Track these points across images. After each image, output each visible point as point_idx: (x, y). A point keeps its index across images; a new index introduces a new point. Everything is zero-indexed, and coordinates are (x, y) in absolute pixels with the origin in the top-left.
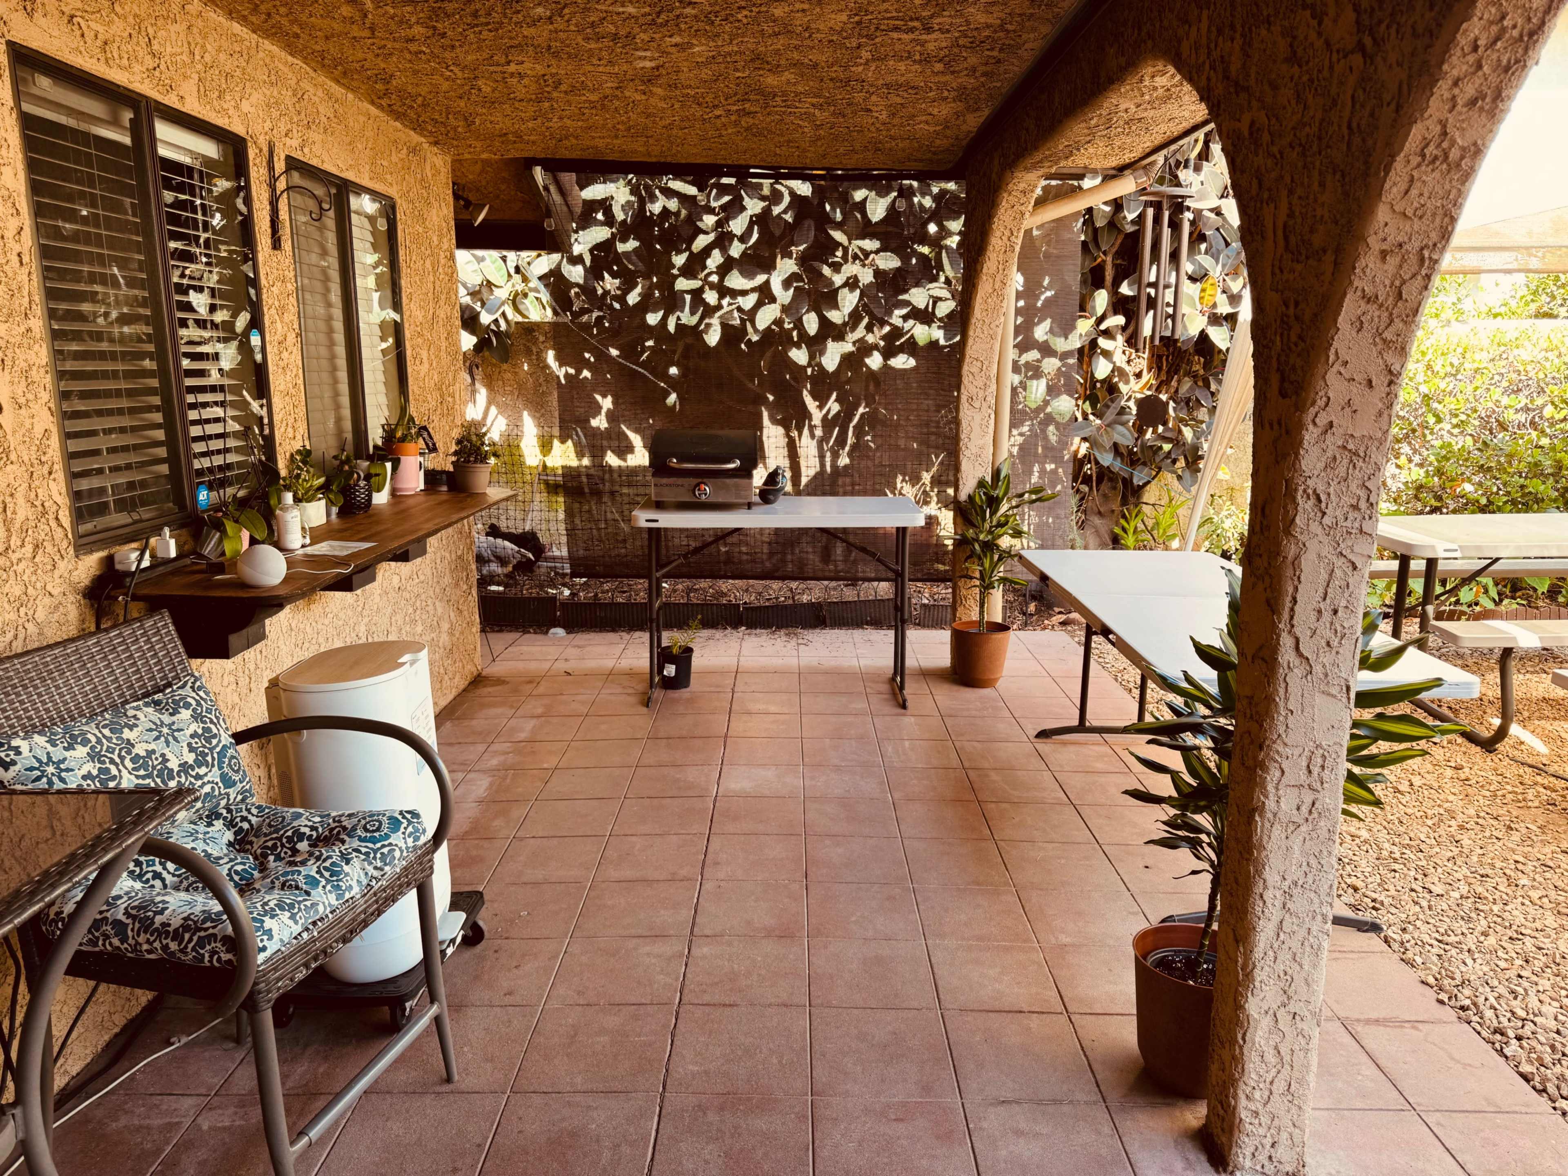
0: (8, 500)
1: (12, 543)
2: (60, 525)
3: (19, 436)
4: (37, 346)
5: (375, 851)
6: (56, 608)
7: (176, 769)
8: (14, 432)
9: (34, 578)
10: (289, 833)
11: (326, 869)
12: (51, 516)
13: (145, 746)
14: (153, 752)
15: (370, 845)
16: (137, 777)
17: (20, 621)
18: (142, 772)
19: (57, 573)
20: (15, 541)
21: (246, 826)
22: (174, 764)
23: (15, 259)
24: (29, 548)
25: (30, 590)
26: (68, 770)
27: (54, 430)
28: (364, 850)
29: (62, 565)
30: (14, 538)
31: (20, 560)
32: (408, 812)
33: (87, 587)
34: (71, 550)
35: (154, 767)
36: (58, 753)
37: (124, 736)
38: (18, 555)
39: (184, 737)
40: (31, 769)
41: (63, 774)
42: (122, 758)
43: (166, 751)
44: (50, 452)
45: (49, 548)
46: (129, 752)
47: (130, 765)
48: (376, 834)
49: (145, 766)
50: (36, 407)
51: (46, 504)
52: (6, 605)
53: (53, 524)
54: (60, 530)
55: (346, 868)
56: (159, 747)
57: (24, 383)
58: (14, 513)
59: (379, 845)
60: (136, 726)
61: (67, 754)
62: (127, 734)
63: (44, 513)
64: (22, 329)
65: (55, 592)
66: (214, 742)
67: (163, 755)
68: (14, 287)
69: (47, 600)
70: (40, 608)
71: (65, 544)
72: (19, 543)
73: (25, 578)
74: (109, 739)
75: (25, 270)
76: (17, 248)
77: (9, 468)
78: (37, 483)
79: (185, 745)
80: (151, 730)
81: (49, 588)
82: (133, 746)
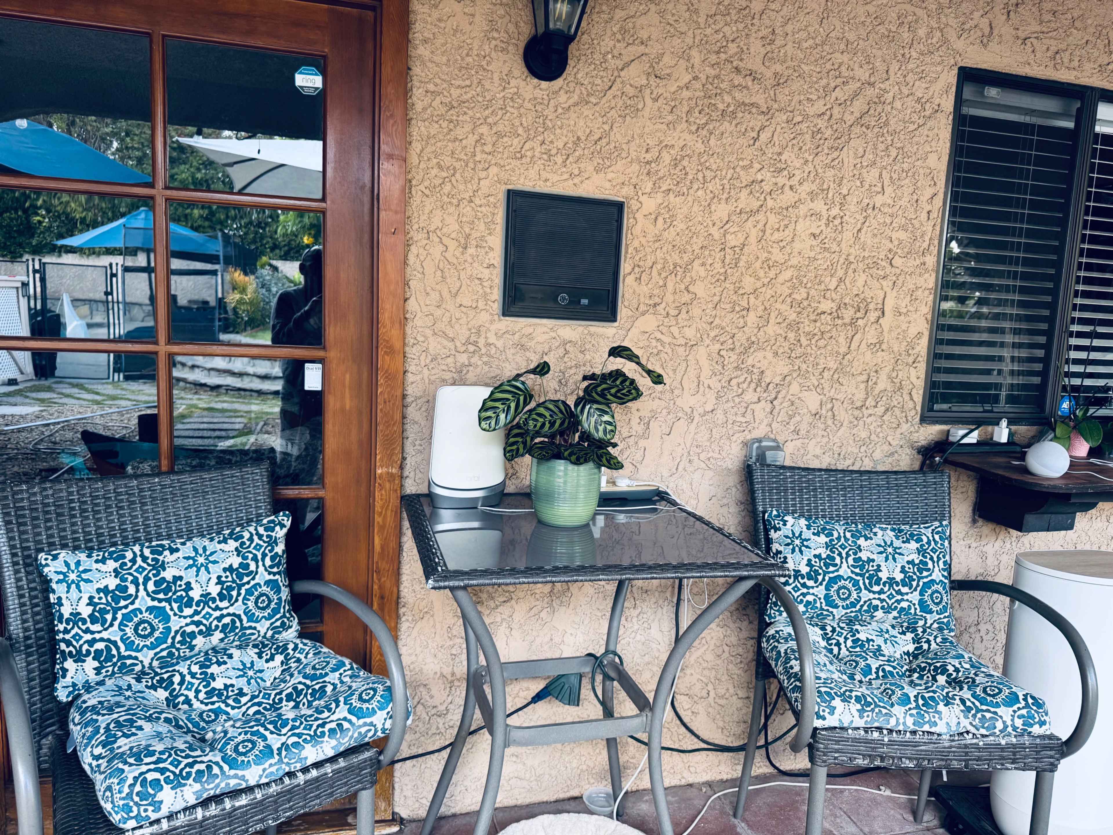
0: (873, 374)
1: (867, 403)
2: (912, 399)
3: (894, 334)
4: (927, 275)
5: (978, 711)
6: (892, 454)
7: (884, 579)
8: (890, 331)
9: (879, 430)
10: (938, 665)
11: (923, 698)
12: (905, 392)
13: (869, 554)
14: (873, 561)
15: (977, 703)
16: (852, 572)
17: (860, 455)
18: (857, 570)
19: (899, 431)
20: (870, 402)
21: (925, 646)
22: (884, 575)
23: (924, 215)
24: (880, 410)
25: (873, 437)
26: (807, 547)
27: (926, 334)
28: (968, 704)
29: (905, 427)
30: (870, 399)
31: (871, 415)
32: (1033, 698)
33: (922, 447)
34: (918, 418)
35: (868, 571)
36: (807, 534)
37: (859, 542)
38: (870, 411)
39: (902, 561)
40: (787, 537)
41: (803, 548)
42: (848, 555)
43: (883, 564)
44: (918, 348)
45: (897, 412)
46: (855, 554)
47: (851, 561)
48: (989, 699)
49: (862, 567)
50: (913, 316)
51: (903, 383)
52: (851, 442)
53: (907, 398)
54: (911, 402)
55: (941, 707)
56: (880, 559)
57: (908, 298)
58: (875, 383)
59: (984, 707)
60: (871, 539)
61: (813, 537)
62: (861, 541)
63: (901, 388)
64: (918, 262)
65: (894, 443)
66: (925, 574)
67: (879, 566)
68: (918, 234)
69: (886, 447)
70: (878, 451)
71: (913, 412)
72: (873, 403)
73: (872, 427)
74: (846, 540)
75: (931, 223)
76: (929, 208)
77: (880, 353)
78: (900, 367)
79: (899, 566)
80: (879, 546)
81: (889, 438)
82: (861, 551)
